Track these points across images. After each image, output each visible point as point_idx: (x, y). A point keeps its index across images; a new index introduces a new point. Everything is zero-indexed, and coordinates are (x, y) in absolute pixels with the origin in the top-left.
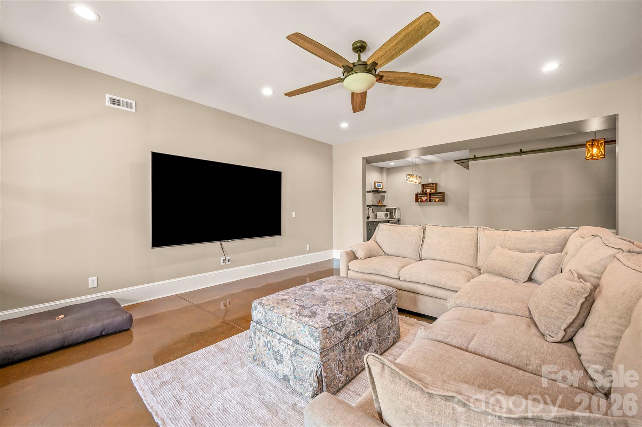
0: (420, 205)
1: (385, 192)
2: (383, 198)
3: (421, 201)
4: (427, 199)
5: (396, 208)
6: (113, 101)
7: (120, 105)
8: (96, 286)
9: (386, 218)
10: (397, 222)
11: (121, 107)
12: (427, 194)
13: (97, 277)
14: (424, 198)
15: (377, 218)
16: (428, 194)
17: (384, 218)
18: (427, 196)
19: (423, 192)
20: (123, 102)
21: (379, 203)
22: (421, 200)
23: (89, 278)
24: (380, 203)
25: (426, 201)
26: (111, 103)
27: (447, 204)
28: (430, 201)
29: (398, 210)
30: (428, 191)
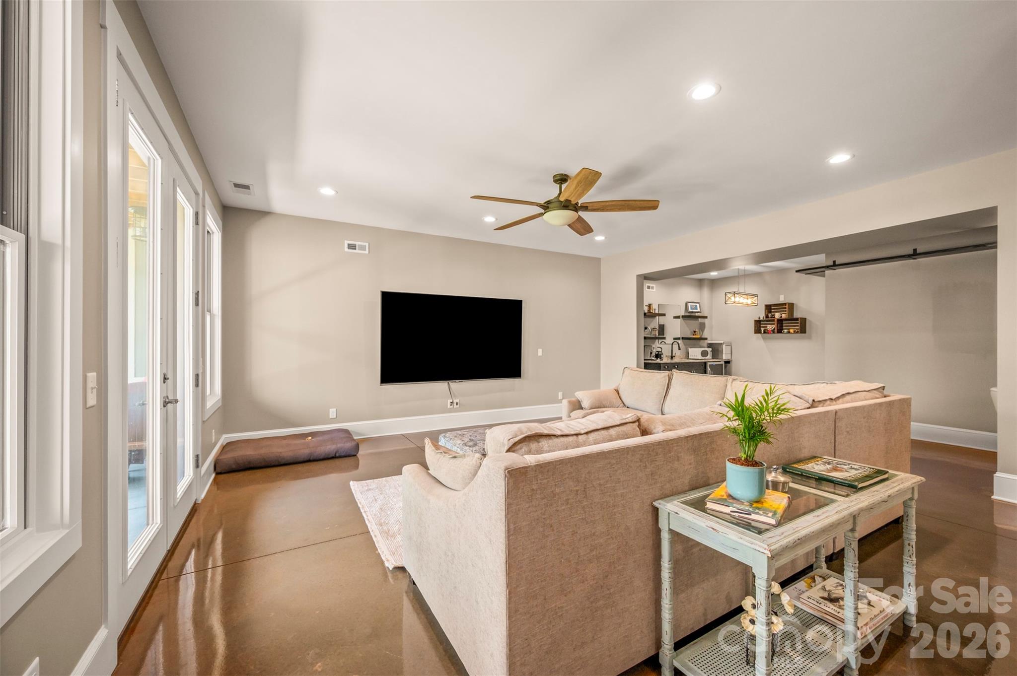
0: (764, 338)
1: (706, 317)
2: (702, 327)
3: (765, 332)
4: (774, 329)
5: (723, 342)
6: (352, 247)
7: (355, 249)
8: (335, 417)
9: (704, 358)
10: (722, 364)
11: (357, 251)
12: (774, 320)
13: (335, 409)
14: (770, 327)
15: (690, 358)
16: (776, 320)
17: (700, 357)
18: (774, 324)
19: (767, 316)
20: (359, 245)
21: (694, 335)
22: (764, 330)
23: (330, 410)
24: (696, 335)
25: (773, 331)
26: (349, 248)
27: (810, 338)
28: (780, 331)
29: (726, 345)
30: (777, 315)
